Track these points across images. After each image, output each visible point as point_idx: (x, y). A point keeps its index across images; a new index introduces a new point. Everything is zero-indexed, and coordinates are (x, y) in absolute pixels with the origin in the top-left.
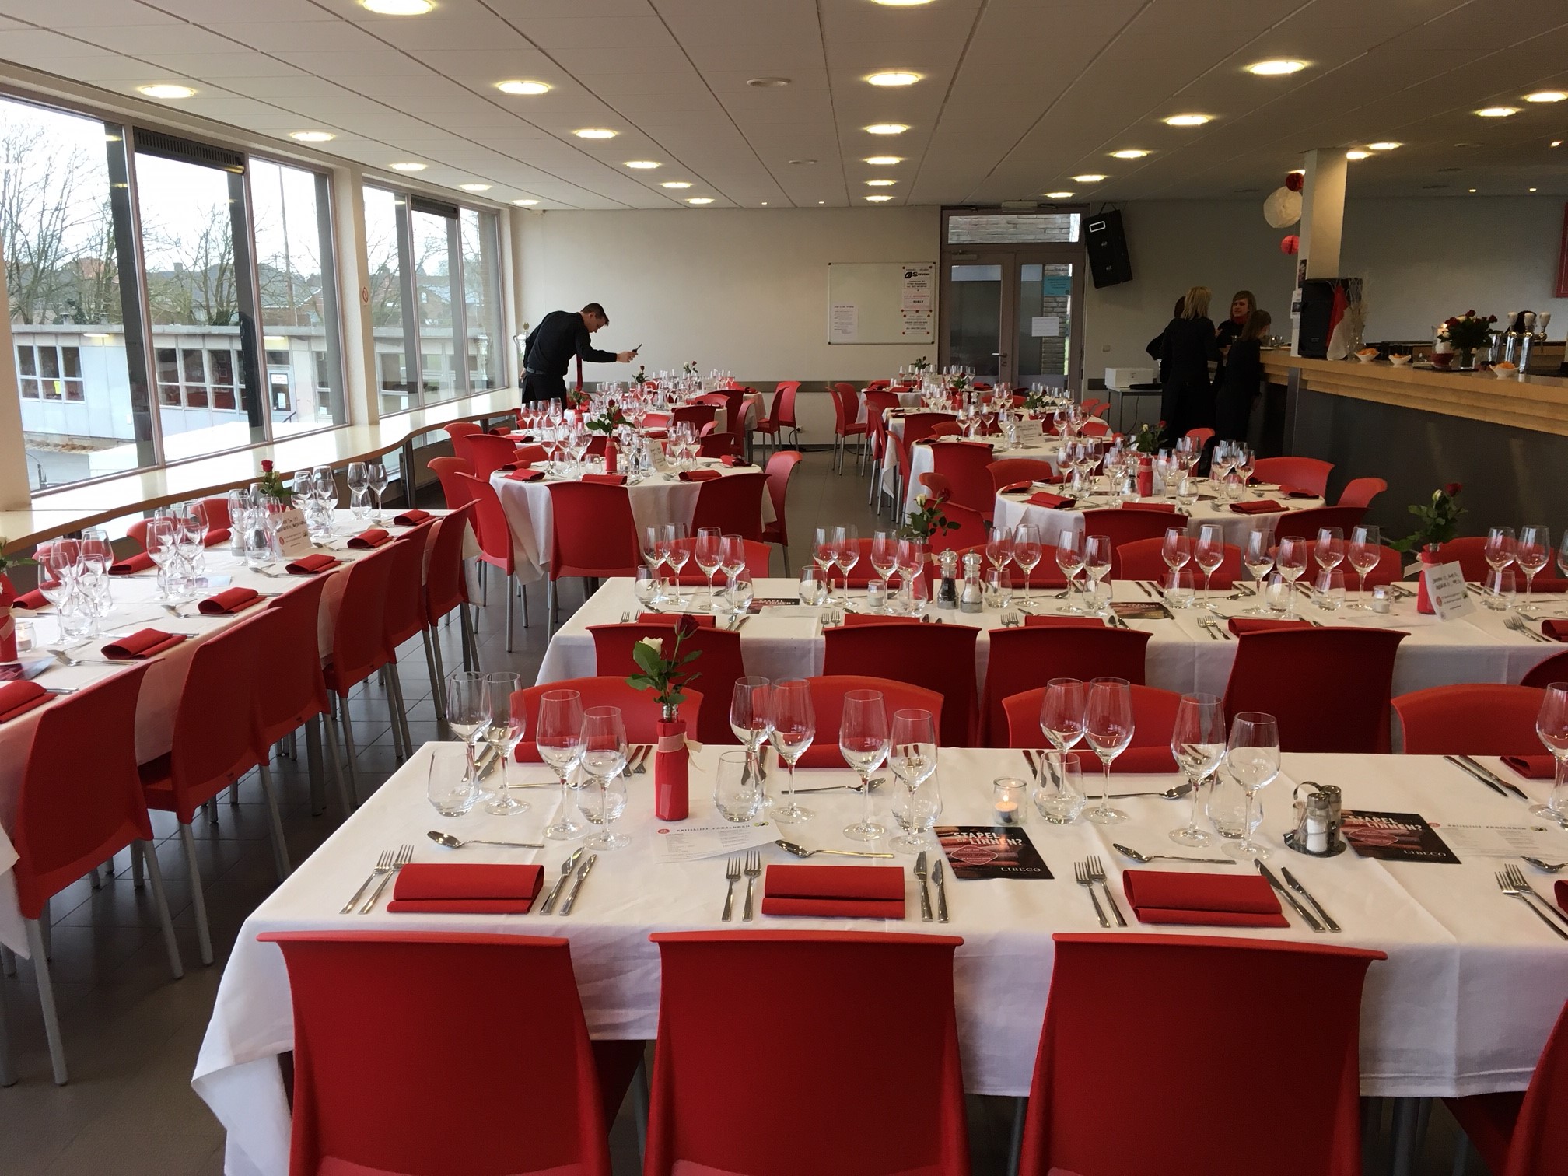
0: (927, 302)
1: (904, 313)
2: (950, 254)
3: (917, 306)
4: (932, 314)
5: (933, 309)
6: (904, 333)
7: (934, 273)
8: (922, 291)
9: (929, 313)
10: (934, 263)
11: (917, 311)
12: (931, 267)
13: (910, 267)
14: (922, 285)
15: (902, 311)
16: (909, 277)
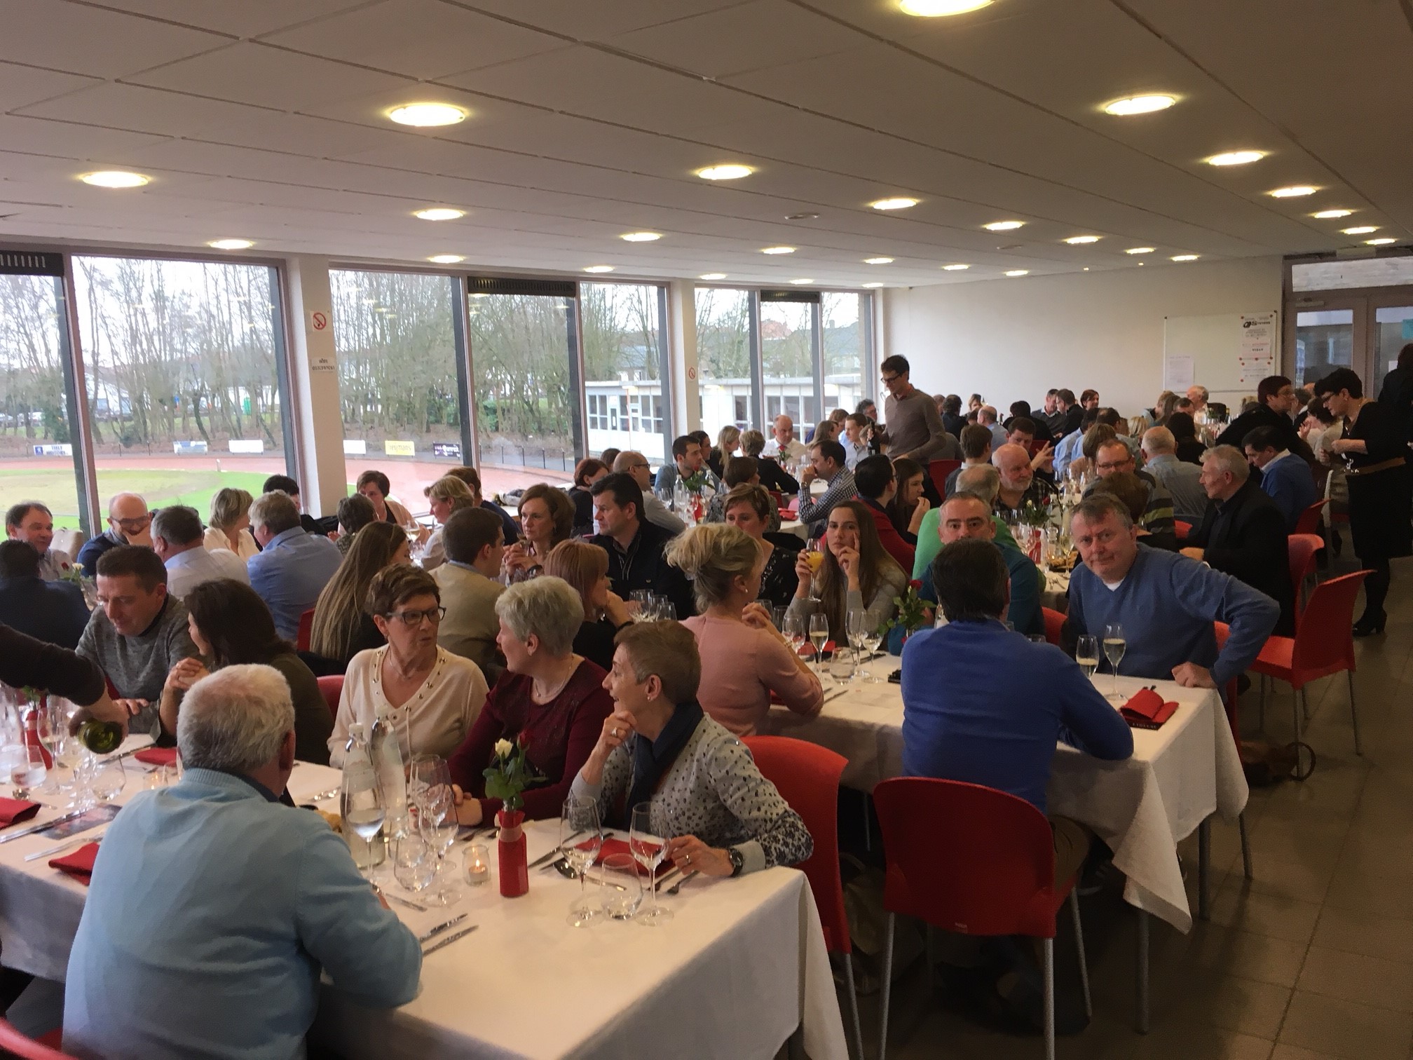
0: (1267, 349)
1: (1242, 361)
2: (1292, 301)
3: (1257, 354)
4: (1273, 361)
5: (1273, 356)
6: (1242, 381)
7: (1275, 322)
8: (1263, 339)
9: (1270, 361)
10: (1275, 312)
11: (1257, 359)
12: (1271, 316)
13: (1249, 317)
14: (1262, 333)
15: (1241, 359)
16: (1248, 326)
